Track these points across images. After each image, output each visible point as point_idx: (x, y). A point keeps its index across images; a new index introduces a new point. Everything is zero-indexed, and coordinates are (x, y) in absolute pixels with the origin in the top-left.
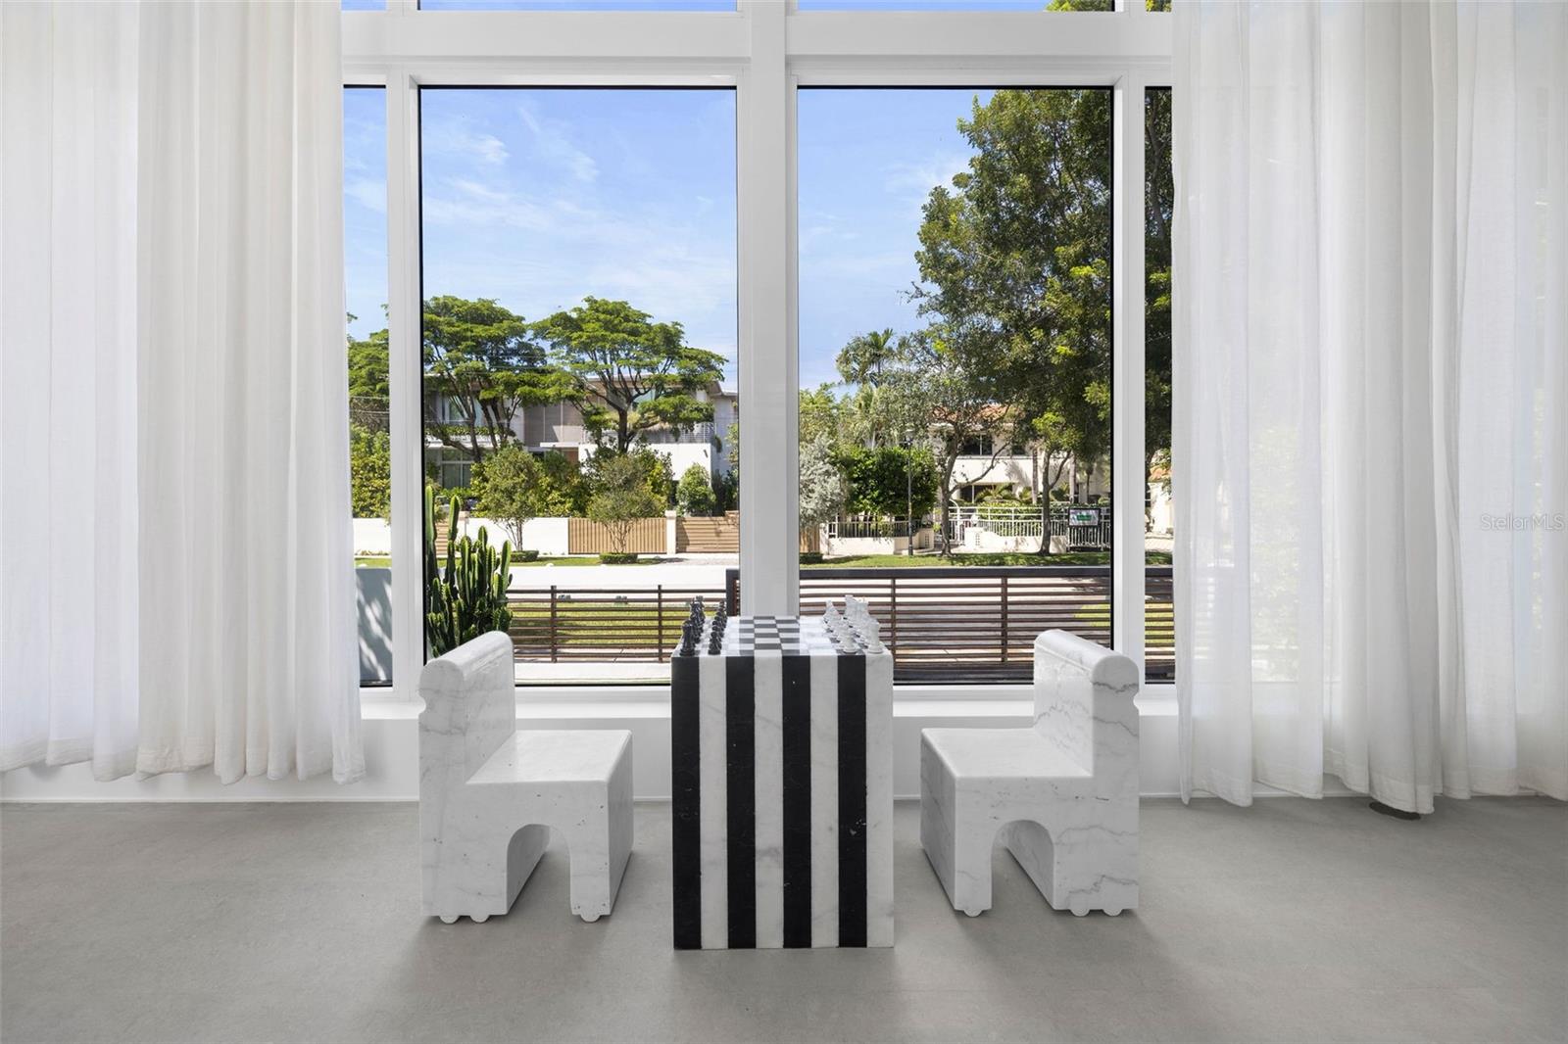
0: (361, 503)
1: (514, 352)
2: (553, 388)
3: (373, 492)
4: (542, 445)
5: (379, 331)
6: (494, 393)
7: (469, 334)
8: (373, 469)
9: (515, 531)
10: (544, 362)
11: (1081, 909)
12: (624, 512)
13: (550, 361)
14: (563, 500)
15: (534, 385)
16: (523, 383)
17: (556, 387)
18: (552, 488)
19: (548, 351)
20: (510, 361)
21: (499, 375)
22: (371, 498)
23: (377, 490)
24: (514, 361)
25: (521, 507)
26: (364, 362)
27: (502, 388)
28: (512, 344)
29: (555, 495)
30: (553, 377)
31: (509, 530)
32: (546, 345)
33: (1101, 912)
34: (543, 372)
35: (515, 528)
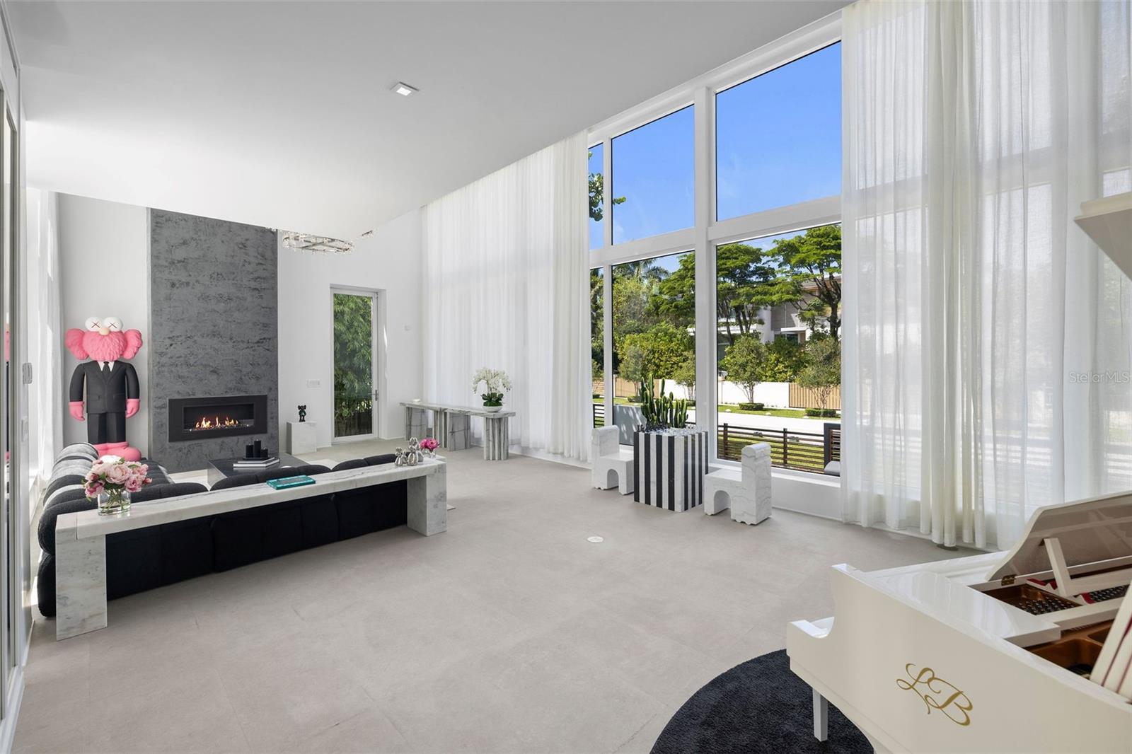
0: (666, 371)
1: (754, 273)
2: (777, 295)
3: (672, 364)
4: (783, 330)
5: (676, 271)
6: (739, 302)
7: (723, 266)
8: (672, 351)
9: (748, 390)
10: (774, 276)
11: (739, 521)
12: (823, 379)
13: (779, 276)
14: (786, 370)
15: (765, 294)
16: (758, 293)
17: (780, 294)
18: (778, 361)
19: (777, 269)
20: (751, 279)
21: (741, 291)
22: (671, 368)
23: (674, 363)
24: (754, 278)
25: (751, 375)
26: (667, 291)
27: (744, 297)
28: (753, 266)
29: (781, 366)
30: (777, 287)
31: (745, 390)
32: (775, 265)
33: (744, 523)
34: (772, 285)
35: (748, 389)
